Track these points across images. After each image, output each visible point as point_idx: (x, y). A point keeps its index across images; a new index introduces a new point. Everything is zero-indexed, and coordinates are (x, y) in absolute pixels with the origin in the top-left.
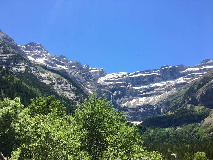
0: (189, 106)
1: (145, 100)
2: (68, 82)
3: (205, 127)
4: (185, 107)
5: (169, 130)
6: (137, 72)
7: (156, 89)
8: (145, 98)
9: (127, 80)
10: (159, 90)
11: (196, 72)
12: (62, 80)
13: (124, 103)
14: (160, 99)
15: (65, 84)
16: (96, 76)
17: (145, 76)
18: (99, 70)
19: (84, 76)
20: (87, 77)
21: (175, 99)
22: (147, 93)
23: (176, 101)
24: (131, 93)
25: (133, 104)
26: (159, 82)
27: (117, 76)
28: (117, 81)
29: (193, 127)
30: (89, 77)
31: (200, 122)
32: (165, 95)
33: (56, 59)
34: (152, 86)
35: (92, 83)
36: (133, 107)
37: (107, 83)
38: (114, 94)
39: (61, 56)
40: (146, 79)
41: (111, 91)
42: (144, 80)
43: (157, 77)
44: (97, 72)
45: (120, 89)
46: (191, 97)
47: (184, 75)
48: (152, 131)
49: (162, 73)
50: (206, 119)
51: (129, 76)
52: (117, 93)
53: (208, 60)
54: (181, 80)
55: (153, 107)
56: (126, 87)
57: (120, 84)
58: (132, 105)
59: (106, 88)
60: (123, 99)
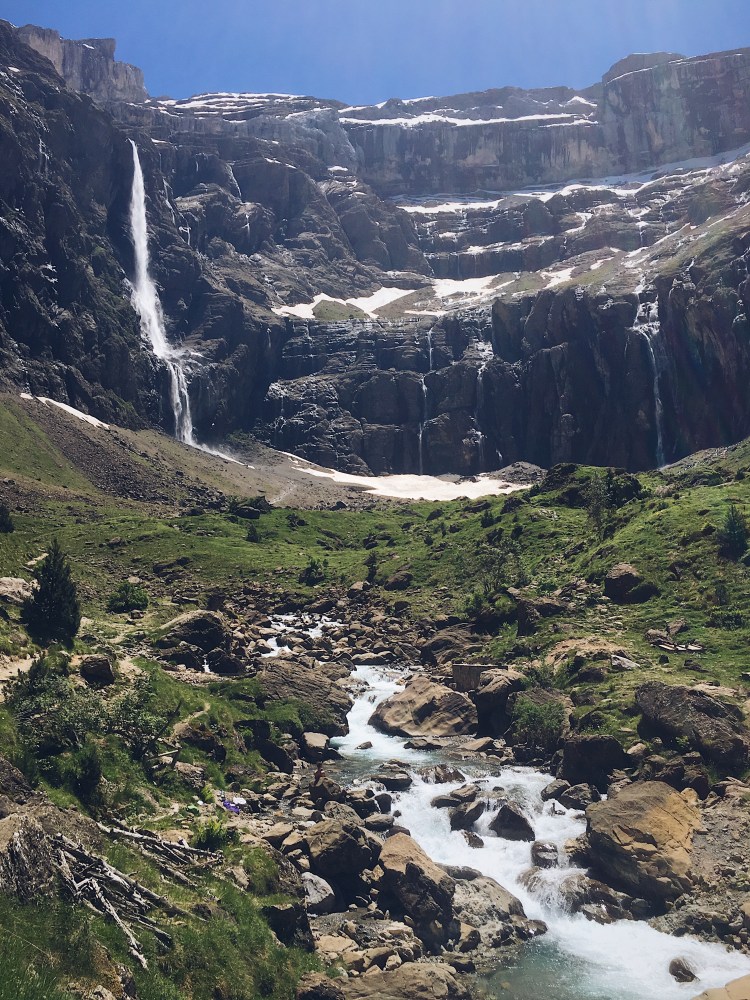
8: (483, 281)
10: (613, 220)
13: (290, 301)
17: (480, 128)
24: (359, 238)
25: (376, 315)
38: (191, 203)
40: (484, 156)
42: (470, 160)
43: (571, 145)
45: (255, 183)
49: (615, 112)
51: (343, 120)
57: (252, 145)
58: (373, 316)
60: (280, 267)
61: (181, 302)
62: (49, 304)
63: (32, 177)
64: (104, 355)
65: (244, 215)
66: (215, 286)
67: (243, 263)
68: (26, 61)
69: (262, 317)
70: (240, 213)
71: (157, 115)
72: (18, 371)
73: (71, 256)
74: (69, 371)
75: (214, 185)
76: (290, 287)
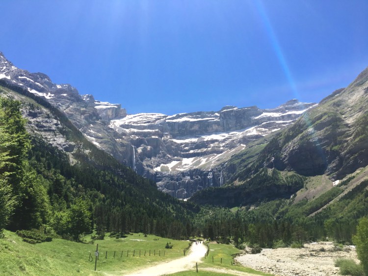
0: (270, 171)
1: (192, 162)
2: (51, 115)
3: (299, 205)
4: (263, 173)
5: (237, 210)
6: (180, 114)
7: (212, 145)
8: (192, 159)
9: (162, 127)
10: (217, 147)
11: (276, 119)
12: (38, 108)
13: (156, 167)
14: (218, 160)
15: (46, 118)
16: (107, 117)
17: (194, 122)
18: (112, 107)
19: (83, 113)
20: (91, 116)
21: (243, 161)
22: (196, 151)
23: (245, 163)
24: (169, 150)
25: (171, 168)
26: (216, 134)
27: (145, 119)
28: (145, 128)
29: (278, 206)
30: (94, 117)
31: (289, 198)
32: (226, 155)
33: (28, 79)
34: (205, 140)
35: (99, 127)
36: (172, 174)
37: (127, 131)
38: (140, 150)
39: (39, 74)
40: (196, 127)
41: (134, 145)
42: (193, 129)
43: (214, 125)
44: (109, 109)
45: (150, 142)
46: (273, 156)
47: (257, 123)
48: (211, 212)
49: (223, 118)
50: (298, 193)
51: (167, 121)
52: (145, 148)
53: (295, 100)
54: (253, 131)
55: (207, 174)
56: (160, 139)
57: (149, 133)
58: (171, 170)
59: (125, 139)
60: (155, 159)
69: (152, 172)
76: (157, 163)
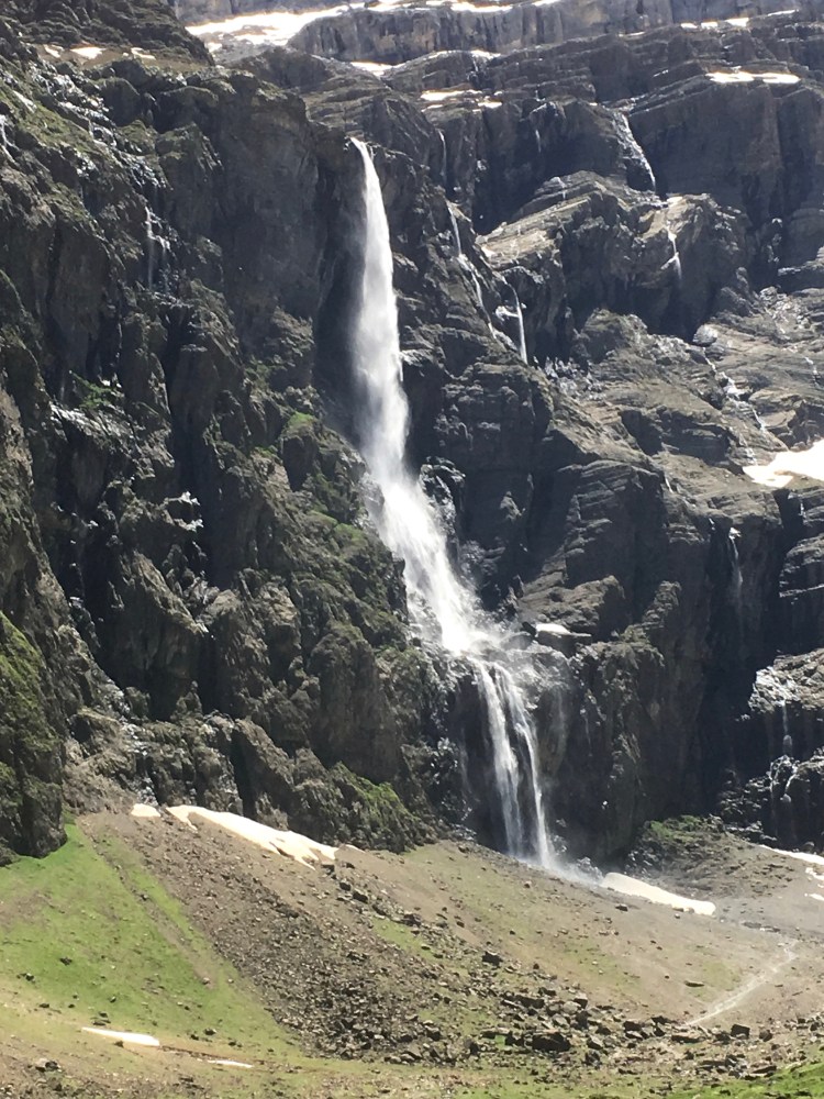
60: (772, 349)
61: (507, 501)
62: (186, 583)
63: (133, 301)
64: (315, 680)
65: (662, 236)
66: (587, 446)
67: (667, 362)
68: (115, 22)
69: (717, 502)
70: (652, 232)
71: (443, 20)
72: (124, 754)
73: (230, 459)
74: (238, 735)
75: (583, 177)
76: (795, 399)
